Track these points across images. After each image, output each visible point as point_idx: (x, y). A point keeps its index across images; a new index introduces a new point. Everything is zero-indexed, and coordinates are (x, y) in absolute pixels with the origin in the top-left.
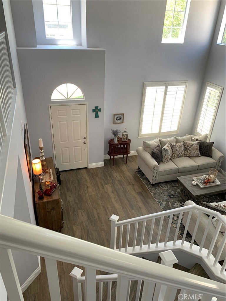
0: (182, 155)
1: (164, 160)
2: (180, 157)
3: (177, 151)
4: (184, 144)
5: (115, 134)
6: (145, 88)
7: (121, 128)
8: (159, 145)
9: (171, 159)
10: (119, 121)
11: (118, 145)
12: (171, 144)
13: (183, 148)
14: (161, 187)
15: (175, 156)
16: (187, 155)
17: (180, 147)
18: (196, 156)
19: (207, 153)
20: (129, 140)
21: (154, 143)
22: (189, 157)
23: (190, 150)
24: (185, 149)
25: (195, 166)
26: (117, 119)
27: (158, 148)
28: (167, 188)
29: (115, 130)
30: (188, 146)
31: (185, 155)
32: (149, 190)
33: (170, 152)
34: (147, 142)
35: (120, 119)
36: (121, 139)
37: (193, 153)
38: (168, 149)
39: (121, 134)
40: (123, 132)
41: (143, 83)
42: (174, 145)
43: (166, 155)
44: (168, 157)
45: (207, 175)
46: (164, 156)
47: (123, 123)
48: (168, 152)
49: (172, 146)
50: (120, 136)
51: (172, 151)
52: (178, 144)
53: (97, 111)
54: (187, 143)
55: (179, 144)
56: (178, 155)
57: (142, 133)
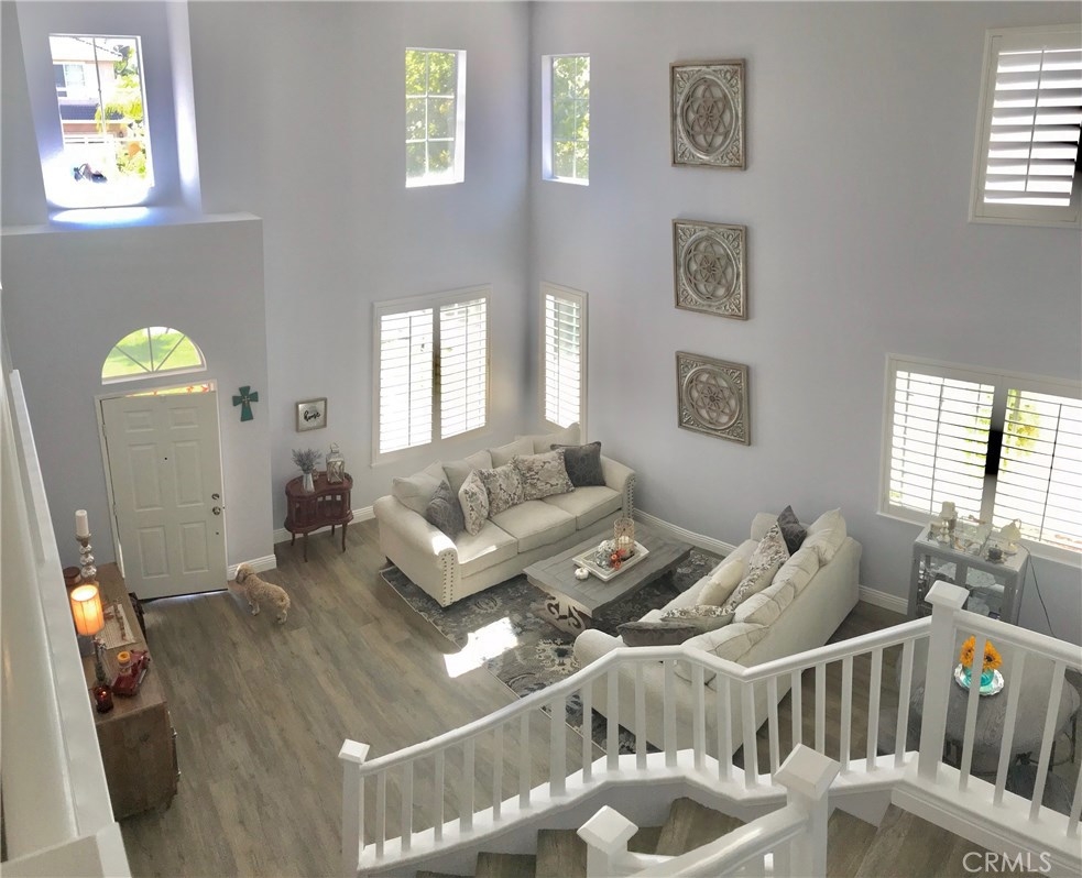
0: (519, 499)
1: (469, 526)
2: (514, 505)
3: (501, 489)
4: (516, 467)
5: (304, 464)
6: (379, 322)
7: (317, 442)
8: (443, 483)
9: (489, 518)
10: (313, 423)
11: (314, 496)
12: (482, 473)
13: (515, 478)
14: (478, 610)
15: (498, 507)
16: (532, 495)
17: (507, 476)
18: (562, 493)
20: (348, 478)
21: (427, 479)
22: (540, 499)
23: (539, 479)
24: (524, 480)
25: (566, 524)
26: (306, 417)
27: (443, 492)
28: (495, 609)
29: (304, 450)
30: (530, 469)
31: (527, 498)
32: (439, 628)
33: (483, 498)
34: (406, 480)
35: (316, 415)
36: (323, 475)
37: (552, 486)
38: (476, 490)
39: (323, 461)
40: (329, 456)
41: (372, 306)
42: (489, 475)
43: (473, 510)
44: (479, 512)
45: (609, 539)
46: (466, 510)
47: (325, 425)
48: (478, 499)
49: (485, 479)
50: (320, 467)
51: (489, 493)
52: (499, 470)
53: (245, 400)
54: (524, 461)
55: (504, 468)
56: (506, 502)
57: (381, 452)
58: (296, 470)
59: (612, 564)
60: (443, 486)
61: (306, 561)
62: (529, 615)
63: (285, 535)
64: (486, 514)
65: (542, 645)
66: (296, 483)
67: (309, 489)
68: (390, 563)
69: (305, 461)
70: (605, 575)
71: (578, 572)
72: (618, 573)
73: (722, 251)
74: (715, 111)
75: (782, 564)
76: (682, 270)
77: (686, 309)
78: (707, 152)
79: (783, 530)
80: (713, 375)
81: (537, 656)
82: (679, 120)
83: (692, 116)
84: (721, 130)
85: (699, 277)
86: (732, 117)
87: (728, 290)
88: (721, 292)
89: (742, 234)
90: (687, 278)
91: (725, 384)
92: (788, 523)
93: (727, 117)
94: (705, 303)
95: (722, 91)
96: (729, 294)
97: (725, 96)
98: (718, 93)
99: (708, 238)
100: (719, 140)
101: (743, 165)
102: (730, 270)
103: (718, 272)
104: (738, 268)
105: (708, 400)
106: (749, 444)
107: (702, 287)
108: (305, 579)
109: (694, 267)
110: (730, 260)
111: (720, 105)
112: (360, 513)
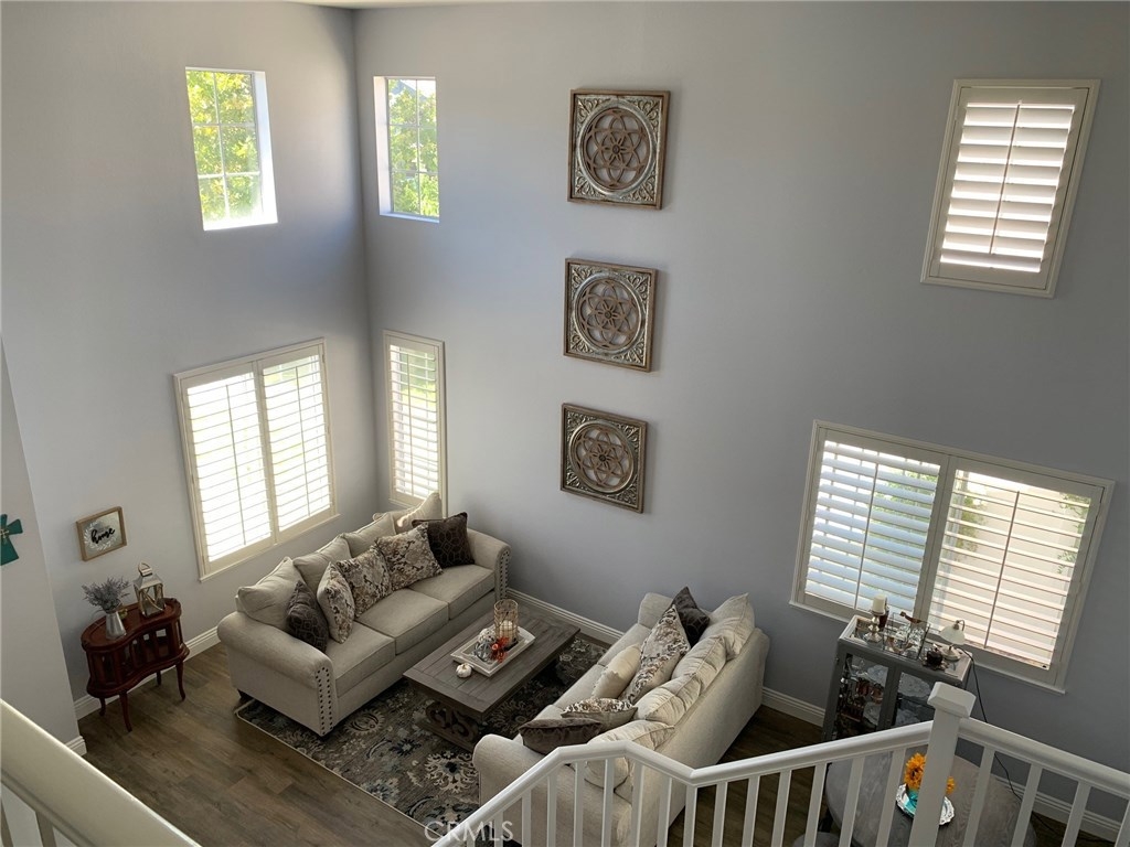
0: (387, 589)
1: (335, 632)
2: (383, 597)
3: (366, 581)
4: (380, 552)
5: (106, 602)
6: (184, 395)
7: (118, 567)
8: (300, 584)
9: (356, 619)
10: (106, 544)
12: (341, 566)
13: (380, 563)
14: (358, 733)
15: (365, 604)
16: (400, 583)
17: (372, 565)
18: (429, 578)
19: (457, 556)
20: (173, 603)
21: (277, 581)
22: (407, 587)
23: (405, 563)
24: (390, 565)
25: (439, 612)
26: (94, 539)
27: (302, 595)
28: (377, 727)
29: (101, 583)
30: (395, 553)
31: (395, 587)
33: (347, 595)
34: (255, 587)
35: (109, 533)
36: (133, 608)
37: (418, 570)
38: (339, 586)
39: (131, 590)
40: (139, 581)
41: (172, 379)
42: (351, 566)
43: (338, 612)
44: (345, 614)
45: (485, 626)
46: (331, 615)
47: (124, 543)
48: (342, 598)
49: (346, 571)
50: (130, 598)
51: (353, 588)
52: (360, 558)
53: (3, 535)
54: (388, 543)
55: (366, 555)
56: (374, 596)
57: (211, 559)
58: (94, 612)
59: (494, 655)
60: (300, 588)
61: (130, 730)
62: (415, 727)
63: (92, 704)
64: (352, 615)
65: (432, 762)
66: (97, 628)
67: (117, 633)
68: (245, 697)
69: (105, 597)
70: (488, 669)
71: (460, 669)
72: (501, 665)
73: (626, 295)
74: (628, 143)
75: (683, 655)
76: (574, 314)
77: (576, 356)
78: (612, 187)
79: (681, 615)
80: (605, 431)
81: (429, 775)
82: (578, 150)
83: (594, 148)
84: (635, 164)
85: (594, 323)
86: (648, 150)
87: (630, 338)
88: (622, 339)
89: (653, 279)
90: (579, 323)
91: (619, 442)
92: (687, 607)
93: (643, 151)
94: (601, 350)
95: (638, 121)
96: (631, 343)
97: (642, 129)
98: (632, 125)
99: (608, 280)
100: (632, 175)
101: (658, 203)
102: (634, 316)
103: (621, 317)
104: (643, 315)
105: (597, 459)
106: (642, 512)
107: (597, 334)
108: (134, 754)
109: (588, 311)
110: (635, 306)
111: (635, 138)
112: (196, 642)
